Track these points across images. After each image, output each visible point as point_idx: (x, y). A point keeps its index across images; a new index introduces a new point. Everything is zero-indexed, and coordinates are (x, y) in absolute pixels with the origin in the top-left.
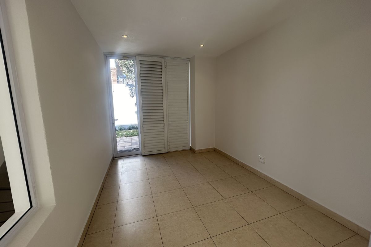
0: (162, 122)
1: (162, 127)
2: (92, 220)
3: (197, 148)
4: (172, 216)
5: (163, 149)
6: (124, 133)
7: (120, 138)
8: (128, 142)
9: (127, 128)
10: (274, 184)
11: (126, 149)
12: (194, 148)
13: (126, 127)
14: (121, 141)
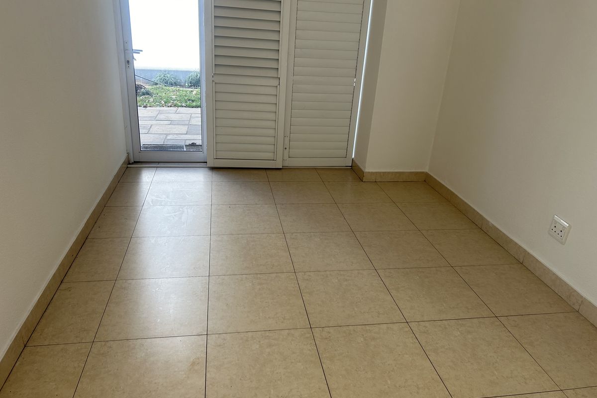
0: (273, 73)
1: (272, 91)
2: (46, 314)
3: (370, 167)
4: (247, 340)
5: (270, 155)
6: (173, 93)
7: (158, 108)
8: (179, 123)
9: (183, 81)
10: (577, 307)
11: (170, 143)
12: (362, 168)
13: (182, 79)
14: (162, 117)
